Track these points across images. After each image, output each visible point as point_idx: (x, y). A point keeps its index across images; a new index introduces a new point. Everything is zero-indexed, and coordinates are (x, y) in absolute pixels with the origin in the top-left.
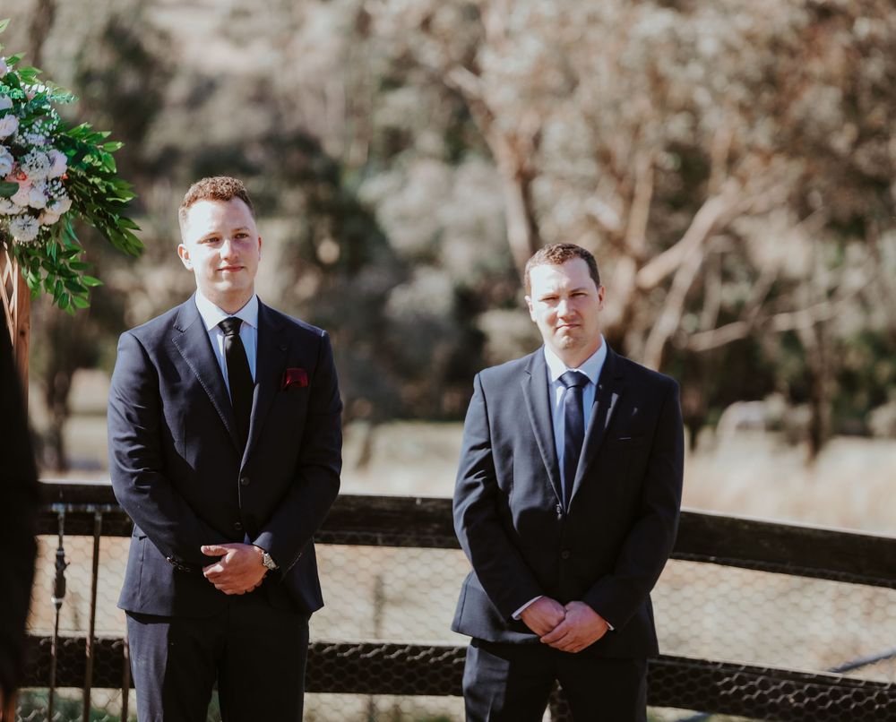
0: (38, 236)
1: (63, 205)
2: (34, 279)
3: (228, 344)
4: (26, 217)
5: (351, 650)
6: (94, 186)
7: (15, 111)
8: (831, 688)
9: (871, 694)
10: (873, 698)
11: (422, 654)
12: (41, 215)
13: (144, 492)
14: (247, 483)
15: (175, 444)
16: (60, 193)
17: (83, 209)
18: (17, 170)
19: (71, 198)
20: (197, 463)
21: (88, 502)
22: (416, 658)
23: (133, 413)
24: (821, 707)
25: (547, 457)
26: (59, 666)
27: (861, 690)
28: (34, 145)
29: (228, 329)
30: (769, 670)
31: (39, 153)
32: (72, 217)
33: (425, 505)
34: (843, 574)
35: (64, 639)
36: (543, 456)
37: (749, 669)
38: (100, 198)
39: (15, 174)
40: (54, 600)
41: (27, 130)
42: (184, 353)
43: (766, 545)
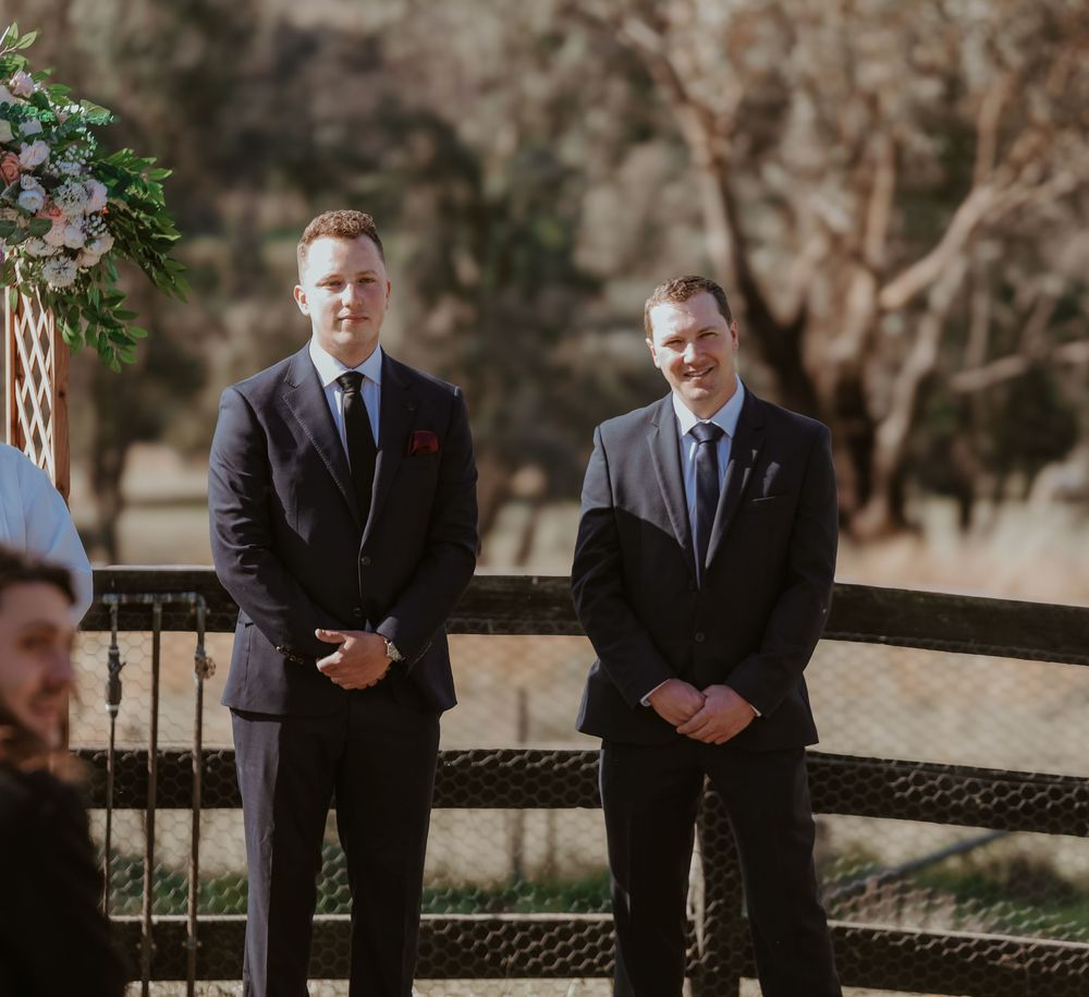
0: (76, 281)
1: (104, 244)
2: (70, 332)
3: (348, 402)
4: (62, 258)
5: (460, 758)
6: (138, 220)
7: (45, 135)
8: (1023, 785)
9: (1070, 791)
10: (1073, 795)
11: (544, 760)
12: (80, 256)
13: (251, 572)
14: (369, 561)
15: (287, 516)
16: (100, 229)
17: (126, 248)
18: (49, 204)
19: (113, 235)
20: (311, 537)
21: (144, 591)
22: (537, 764)
23: (239, 482)
24: (1012, 808)
25: (678, 526)
26: (116, 785)
27: (1058, 786)
28: (68, 175)
29: (347, 386)
30: (952, 766)
31: (75, 184)
32: (115, 257)
33: (543, 585)
34: (1036, 651)
35: (122, 753)
36: (674, 525)
37: (929, 767)
38: (145, 235)
39: (48, 209)
40: (108, 707)
41: (60, 157)
42: (296, 413)
43: (945, 620)
